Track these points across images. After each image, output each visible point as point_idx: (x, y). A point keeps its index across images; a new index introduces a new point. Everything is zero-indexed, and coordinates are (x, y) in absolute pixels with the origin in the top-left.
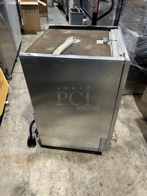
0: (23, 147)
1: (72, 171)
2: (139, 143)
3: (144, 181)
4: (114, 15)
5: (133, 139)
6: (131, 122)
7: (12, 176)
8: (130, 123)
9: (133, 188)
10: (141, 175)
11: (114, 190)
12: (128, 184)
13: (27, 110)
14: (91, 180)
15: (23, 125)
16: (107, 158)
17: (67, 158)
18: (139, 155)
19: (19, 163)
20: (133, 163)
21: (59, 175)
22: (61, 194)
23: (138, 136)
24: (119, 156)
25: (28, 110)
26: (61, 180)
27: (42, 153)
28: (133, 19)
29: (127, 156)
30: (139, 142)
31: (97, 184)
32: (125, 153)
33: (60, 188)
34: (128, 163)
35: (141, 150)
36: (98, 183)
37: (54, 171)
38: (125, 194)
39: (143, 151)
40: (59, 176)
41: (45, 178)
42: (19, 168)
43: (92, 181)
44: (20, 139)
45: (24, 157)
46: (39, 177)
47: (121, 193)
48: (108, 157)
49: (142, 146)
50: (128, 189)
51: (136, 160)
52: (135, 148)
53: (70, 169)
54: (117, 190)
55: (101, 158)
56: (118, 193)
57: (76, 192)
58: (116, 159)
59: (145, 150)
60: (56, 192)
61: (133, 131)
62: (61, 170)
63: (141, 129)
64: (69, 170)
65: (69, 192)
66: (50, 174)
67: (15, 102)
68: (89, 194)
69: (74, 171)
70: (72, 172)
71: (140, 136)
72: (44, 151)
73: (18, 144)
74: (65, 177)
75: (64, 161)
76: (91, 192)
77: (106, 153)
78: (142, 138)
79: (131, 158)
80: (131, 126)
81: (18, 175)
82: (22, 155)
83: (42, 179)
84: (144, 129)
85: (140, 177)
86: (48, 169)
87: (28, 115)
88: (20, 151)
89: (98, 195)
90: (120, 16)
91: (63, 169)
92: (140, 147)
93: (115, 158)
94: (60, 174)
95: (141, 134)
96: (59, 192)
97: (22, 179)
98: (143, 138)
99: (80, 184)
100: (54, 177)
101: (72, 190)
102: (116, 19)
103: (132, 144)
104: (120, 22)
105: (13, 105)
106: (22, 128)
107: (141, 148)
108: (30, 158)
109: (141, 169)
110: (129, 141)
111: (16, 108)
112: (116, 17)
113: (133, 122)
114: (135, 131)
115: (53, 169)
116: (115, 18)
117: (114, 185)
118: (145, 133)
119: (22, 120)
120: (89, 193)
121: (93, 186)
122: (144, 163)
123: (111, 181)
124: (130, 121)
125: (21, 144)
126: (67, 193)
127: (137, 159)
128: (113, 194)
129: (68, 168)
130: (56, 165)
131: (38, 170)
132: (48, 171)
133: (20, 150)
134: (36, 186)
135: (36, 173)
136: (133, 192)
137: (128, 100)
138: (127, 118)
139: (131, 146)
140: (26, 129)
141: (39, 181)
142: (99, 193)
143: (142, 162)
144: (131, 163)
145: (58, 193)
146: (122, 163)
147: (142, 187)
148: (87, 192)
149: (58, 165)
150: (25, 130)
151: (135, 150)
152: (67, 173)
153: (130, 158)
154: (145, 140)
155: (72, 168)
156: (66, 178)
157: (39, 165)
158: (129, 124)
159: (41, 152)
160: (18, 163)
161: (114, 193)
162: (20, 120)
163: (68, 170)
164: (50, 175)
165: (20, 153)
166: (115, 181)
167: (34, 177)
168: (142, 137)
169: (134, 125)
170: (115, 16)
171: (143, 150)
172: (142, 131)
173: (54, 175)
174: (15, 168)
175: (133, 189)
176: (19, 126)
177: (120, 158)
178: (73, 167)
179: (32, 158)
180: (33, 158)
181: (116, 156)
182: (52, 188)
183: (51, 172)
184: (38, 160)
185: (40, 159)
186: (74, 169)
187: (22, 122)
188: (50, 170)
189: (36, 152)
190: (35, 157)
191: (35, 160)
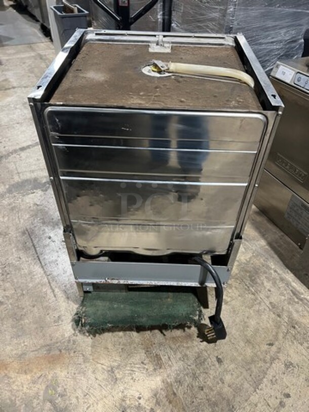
0: (30, 334)
1: (154, 352)
2: (264, 261)
3: (294, 327)
4: (160, 11)
5: (252, 255)
7: (24, 405)
9: (280, 348)
10: (286, 320)
11: (246, 363)
12: (269, 342)
13: (14, 250)
14: (198, 357)
18: (271, 282)
19: (32, 372)
20: (264, 300)
21: (129, 368)
22: (145, 408)
23: (258, 246)
24: (237, 295)
25: (16, 249)
26: (137, 379)
29: (251, 291)
30: (264, 258)
31: (212, 362)
32: (246, 285)
33: (141, 396)
34: (257, 304)
35: (272, 272)
36: (213, 360)
37: (116, 364)
38: (268, 365)
39: (276, 273)
40: (130, 372)
41: (100, 385)
42: (34, 382)
43: (199, 359)
44: (17, 318)
45: (37, 355)
46: (87, 387)
47: (261, 364)
49: (272, 264)
50: (272, 353)
51: (269, 292)
52: (260, 271)
53: (149, 349)
54: (253, 361)
56: (255, 366)
57: (175, 391)
58: (233, 302)
59: (279, 272)
60: (133, 406)
61: (248, 239)
62: (131, 357)
63: (260, 232)
64: (148, 351)
65: (161, 396)
66: (110, 373)
68: (202, 387)
69: (158, 350)
70: (155, 355)
71: (262, 247)
73: (15, 330)
74: (144, 368)
76: (205, 382)
78: (267, 249)
79: (258, 292)
81: (38, 399)
82: (33, 351)
83: (95, 389)
84: (265, 231)
85: (285, 324)
86: (102, 364)
87: (19, 261)
88: (25, 345)
89: (220, 382)
90: (173, 12)
91: (135, 353)
92: (268, 267)
93: (230, 302)
94: (132, 367)
95: (263, 243)
96: (140, 404)
97: (50, 404)
98: (269, 249)
99: (178, 372)
100: (121, 376)
101: (166, 391)
102: (164, 20)
103: (252, 266)
104: (175, 24)
107: (271, 268)
108: (54, 353)
109: (282, 308)
110: (246, 260)
112: (164, 14)
114: (251, 240)
115: (113, 362)
116: (162, 17)
117: (243, 353)
118: (269, 239)
119: (8, 274)
120: (202, 385)
121: (204, 370)
122: (284, 296)
123: (236, 348)
125: (22, 328)
126: (158, 401)
127: (270, 291)
128: (247, 370)
129: (144, 349)
130: (118, 350)
131: (79, 373)
132: (103, 368)
133: (24, 342)
134: (87, 409)
135: (78, 381)
136: (281, 355)
139: (252, 269)
141: (90, 396)
142: (221, 379)
143: (280, 294)
144: (261, 302)
145: (139, 407)
146: (246, 307)
147: (295, 341)
148: (197, 384)
149: (122, 349)
151: (261, 274)
152: (144, 360)
153: (257, 292)
154: (272, 252)
155: (152, 346)
156: (145, 370)
157: (79, 363)
160: (28, 372)
161: (249, 369)
163: (145, 353)
164: (110, 375)
166: (244, 345)
167: (75, 391)
168: (267, 247)
170: (161, 13)
171: (275, 271)
172: (263, 236)
173: (119, 373)
174: (25, 386)
175: (279, 350)
176: (5, 290)
177: (240, 298)
178: (154, 344)
179: (59, 353)
180: (60, 351)
181: (230, 297)
182: (124, 401)
183: (109, 369)
184: (74, 352)
185: (78, 348)
186: (158, 347)
187: (9, 280)
188: (107, 365)
189: (63, 336)
190: (64, 348)
191: (67, 354)
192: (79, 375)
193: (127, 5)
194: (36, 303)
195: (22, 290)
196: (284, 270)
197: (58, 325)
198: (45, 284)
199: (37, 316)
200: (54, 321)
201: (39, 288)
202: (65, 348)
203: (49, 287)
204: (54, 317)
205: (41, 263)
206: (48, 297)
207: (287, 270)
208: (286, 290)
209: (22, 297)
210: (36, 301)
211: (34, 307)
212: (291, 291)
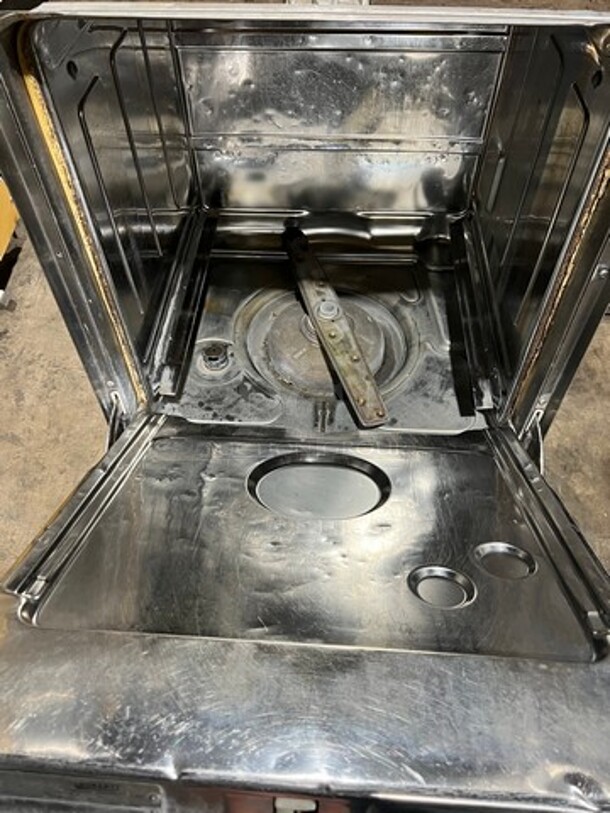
6: (580, 470)
8: (574, 475)
15: (50, 414)
67: (39, 296)
80: (574, 492)
105: (28, 307)
106: (45, 428)
111: (40, 327)
113: (590, 474)
124: (576, 465)
137: (601, 349)
138: (566, 449)
140: (59, 435)
150: (56, 441)
158: (569, 483)
162: (45, 386)
165: (12, 551)
169: (591, 491)
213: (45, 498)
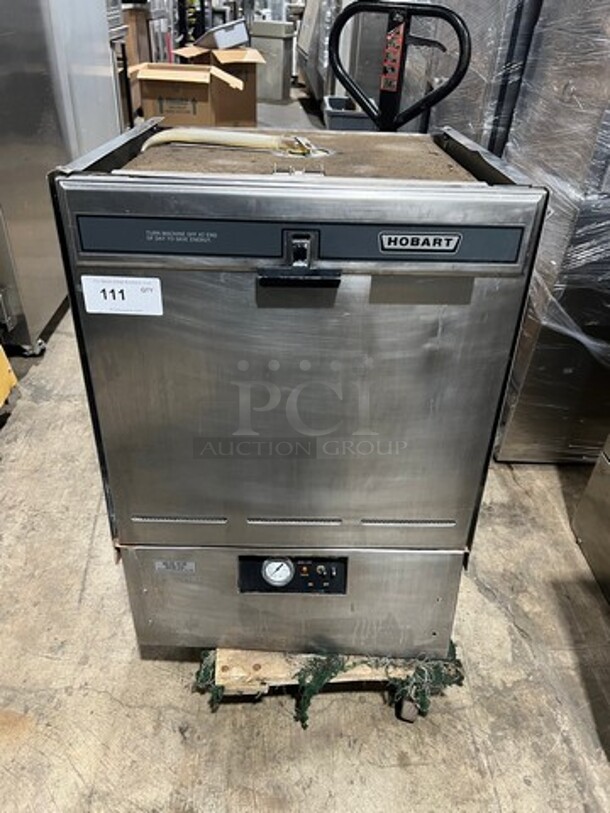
1: (190, 800)
2: (549, 702)
4: (489, 115)
5: (525, 677)
6: (526, 591)
8: (521, 595)
13: (66, 491)
15: (27, 552)
16: (377, 758)
17: (182, 731)
18: (541, 763)
20: (502, 799)
23: (551, 662)
24: (440, 757)
25: (71, 490)
27: (75, 692)
28: (561, 127)
29: (480, 763)
30: (551, 696)
32: (474, 742)
34: (480, 801)
35: (558, 739)
37: (104, 788)
39: (564, 746)
48: (383, 754)
49: (566, 718)
51: (524, 786)
52: (525, 724)
53: (182, 790)
55: (347, 756)
58: (422, 771)
59: (574, 743)
61: (533, 637)
62: (138, 788)
63: (573, 632)
64: (178, 793)
66: (83, 801)
67: (25, 452)
69: (200, 801)
70: (187, 808)
71: (561, 668)
72: (86, 684)
75: (167, 744)
77: (375, 733)
78: (570, 676)
79: (496, 773)
80: (523, 611)
84: (586, 634)
86: (80, 775)
87: (63, 513)
91: (152, 783)
92: (552, 724)
93: (416, 765)
95: (567, 659)
98: (577, 680)
102: (494, 133)
103: (514, 703)
104: (513, 143)
105: (13, 461)
106: (21, 564)
107: (559, 729)
108: (13, 709)
110: (504, 683)
111: (23, 477)
112: (496, 123)
113: (535, 594)
114: (539, 641)
115: (101, 781)
116: (490, 127)
118: (588, 657)
119: (33, 529)
124: (521, 586)
127: (528, 782)
129: (174, 784)
130: (124, 759)
131: (30, 772)
132: (76, 784)
135: (20, 785)
137: (531, 490)
138: (511, 573)
139: (508, 711)
140: (35, 570)
143: (549, 803)
144: (492, 799)
146: (447, 796)
149: (134, 762)
150: (32, 576)
151: (525, 732)
152: (162, 809)
153: (492, 773)
154: (581, 691)
155: (193, 786)
157: (44, 751)
158: (517, 602)
159: (71, 687)
162: (24, 527)
163: (171, 795)
164: (81, 805)
168: (573, 673)
169: (538, 609)
170: (491, 119)
171: (566, 741)
172: (577, 643)
176: (10, 557)
177: (443, 766)
178: (200, 783)
179: (22, 713)
180: (26, 712)
181: (421, 754)
183: (87, 792)
184: (48, 725)
185: (57, 719)
186: (202, 794)
187: (27, 540)
188: (87, 781)
189: (48, 682)
190: (36, 706)
191: (34, 722)
192: (28, 775)
193: (394, 90)
194: (42, 600)
195: (36, 567)
196: (592, 746)
197: (51, 658)
198: (77, 572)
199: (29, 625)
200: (51, 648)
201: (63, 574)
202: (36, 709)
203: (82, 580)
204: (56, 639)
205: (94, 529)
206: (68, 597)
207: (600, 749)
208: (571, 798)
209: (27, 580)
210: (45, 596)
211: (35, 605)
212: (586, 806)
213: (16, 629)
